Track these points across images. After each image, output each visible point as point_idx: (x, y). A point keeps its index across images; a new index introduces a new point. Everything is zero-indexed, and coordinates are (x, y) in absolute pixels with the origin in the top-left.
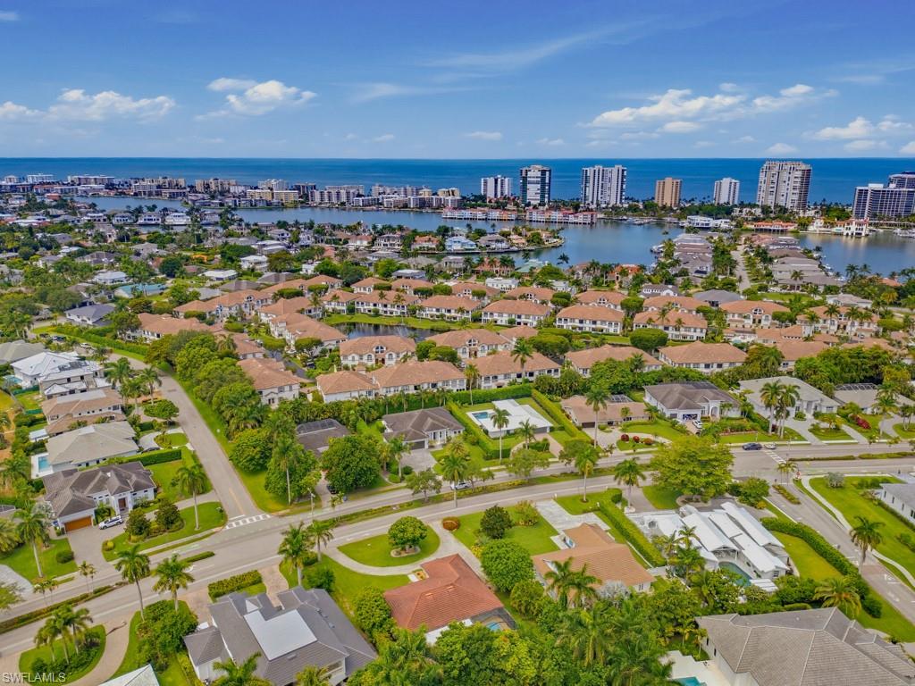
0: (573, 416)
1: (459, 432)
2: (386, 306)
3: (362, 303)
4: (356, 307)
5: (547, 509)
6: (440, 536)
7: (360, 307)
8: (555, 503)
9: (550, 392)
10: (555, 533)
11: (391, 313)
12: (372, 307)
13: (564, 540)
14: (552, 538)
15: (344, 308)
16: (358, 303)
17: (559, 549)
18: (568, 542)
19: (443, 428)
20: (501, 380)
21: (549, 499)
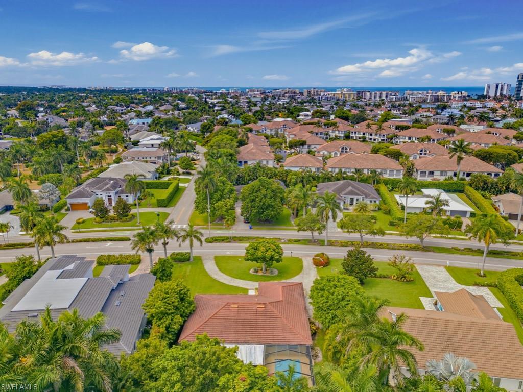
0: (501, 209)
1: (375, 201)
2: (371, 135)
3: (355, 133)
4: (351, 135)
5: (432, 273)
6: (304, 269)
7: (354, 135)
8: (444, 270)
9: (484, 189)
10: (428, 294)
11: (375, 140)
12: (361, 135)
13: (436, 304)
14: (422, 298)
15: (342, 135)
16: (352, 132)
17: (424, 309)
18: (439, 306)
19: (359, 195)
20: (437, 175)
21: (439, 266)
